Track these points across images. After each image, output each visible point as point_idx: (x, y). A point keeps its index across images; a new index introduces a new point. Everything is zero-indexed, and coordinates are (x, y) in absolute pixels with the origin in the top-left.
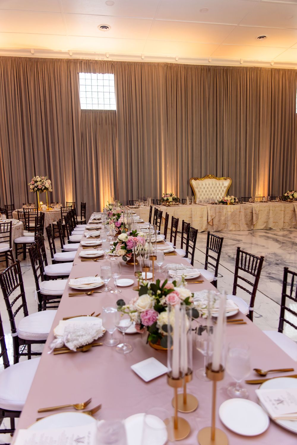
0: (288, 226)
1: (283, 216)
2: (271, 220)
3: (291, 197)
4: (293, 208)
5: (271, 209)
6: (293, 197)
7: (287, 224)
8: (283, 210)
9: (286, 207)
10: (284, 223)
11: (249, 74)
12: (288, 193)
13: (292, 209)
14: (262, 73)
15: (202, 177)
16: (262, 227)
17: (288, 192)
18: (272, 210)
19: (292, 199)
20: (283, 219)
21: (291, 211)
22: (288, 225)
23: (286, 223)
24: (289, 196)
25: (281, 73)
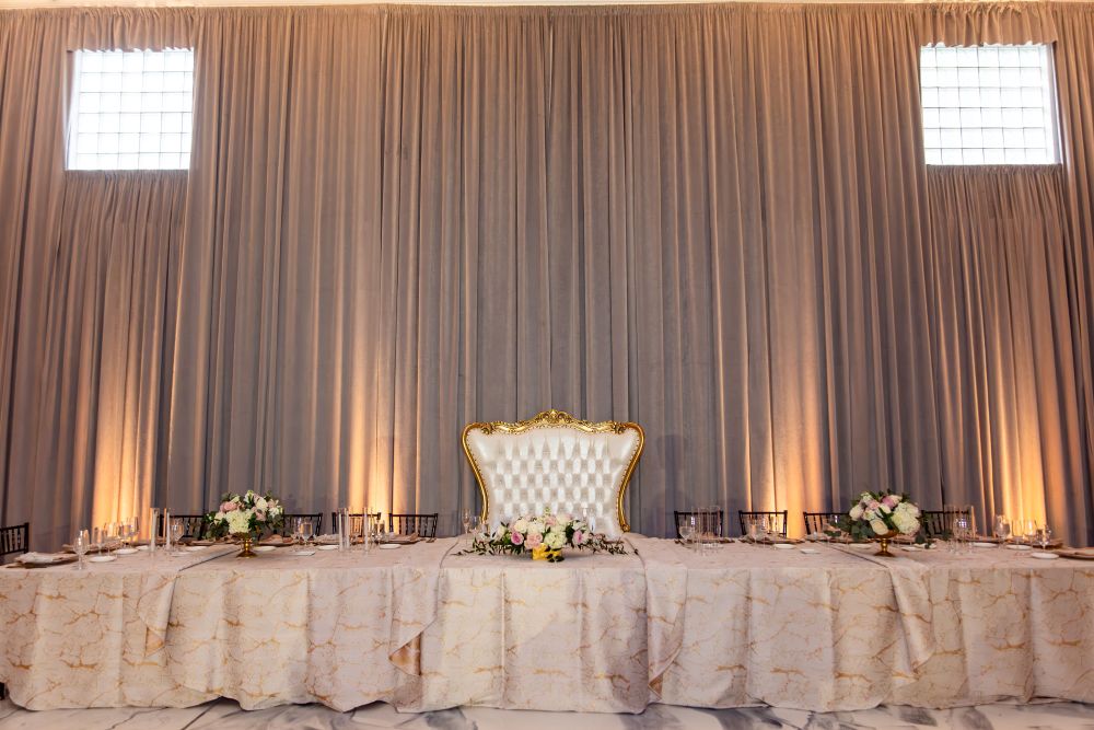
0: (867, 699)
1: (828, 635)
2: (762, 655)
3: (880, 528)
4: (889, 592)
5: (756, 591)
6: (892, 527)
7: (855, 680)
8: (828, 603)
9: (844, 586)
10: (840, 675)
11: (711, 28)
12: (865, 507)
13: (882, 597)
14: (766, 24)
15: (520, 419)
16: (710, 696)
17: (867, 498)
18: (763, 601)
19: (886, 539)
20: (828, 654)
21: (879, 609)
22: (866, 691)
23: (851, 677)
24: (868, 524)
25: (847, 17)
